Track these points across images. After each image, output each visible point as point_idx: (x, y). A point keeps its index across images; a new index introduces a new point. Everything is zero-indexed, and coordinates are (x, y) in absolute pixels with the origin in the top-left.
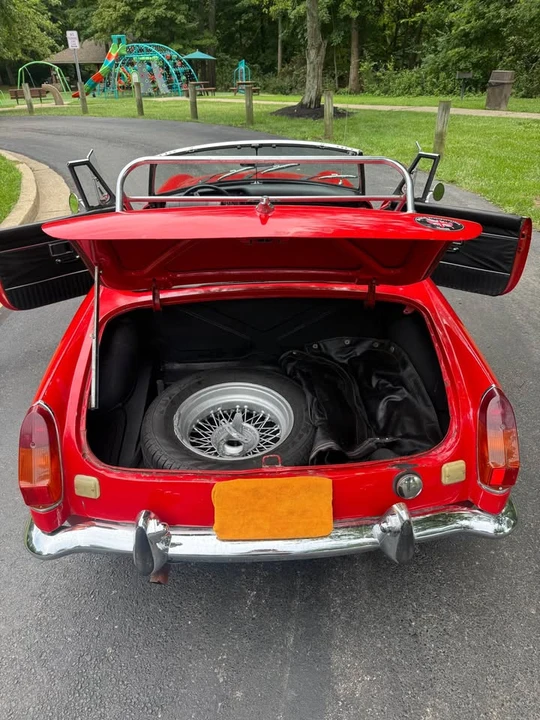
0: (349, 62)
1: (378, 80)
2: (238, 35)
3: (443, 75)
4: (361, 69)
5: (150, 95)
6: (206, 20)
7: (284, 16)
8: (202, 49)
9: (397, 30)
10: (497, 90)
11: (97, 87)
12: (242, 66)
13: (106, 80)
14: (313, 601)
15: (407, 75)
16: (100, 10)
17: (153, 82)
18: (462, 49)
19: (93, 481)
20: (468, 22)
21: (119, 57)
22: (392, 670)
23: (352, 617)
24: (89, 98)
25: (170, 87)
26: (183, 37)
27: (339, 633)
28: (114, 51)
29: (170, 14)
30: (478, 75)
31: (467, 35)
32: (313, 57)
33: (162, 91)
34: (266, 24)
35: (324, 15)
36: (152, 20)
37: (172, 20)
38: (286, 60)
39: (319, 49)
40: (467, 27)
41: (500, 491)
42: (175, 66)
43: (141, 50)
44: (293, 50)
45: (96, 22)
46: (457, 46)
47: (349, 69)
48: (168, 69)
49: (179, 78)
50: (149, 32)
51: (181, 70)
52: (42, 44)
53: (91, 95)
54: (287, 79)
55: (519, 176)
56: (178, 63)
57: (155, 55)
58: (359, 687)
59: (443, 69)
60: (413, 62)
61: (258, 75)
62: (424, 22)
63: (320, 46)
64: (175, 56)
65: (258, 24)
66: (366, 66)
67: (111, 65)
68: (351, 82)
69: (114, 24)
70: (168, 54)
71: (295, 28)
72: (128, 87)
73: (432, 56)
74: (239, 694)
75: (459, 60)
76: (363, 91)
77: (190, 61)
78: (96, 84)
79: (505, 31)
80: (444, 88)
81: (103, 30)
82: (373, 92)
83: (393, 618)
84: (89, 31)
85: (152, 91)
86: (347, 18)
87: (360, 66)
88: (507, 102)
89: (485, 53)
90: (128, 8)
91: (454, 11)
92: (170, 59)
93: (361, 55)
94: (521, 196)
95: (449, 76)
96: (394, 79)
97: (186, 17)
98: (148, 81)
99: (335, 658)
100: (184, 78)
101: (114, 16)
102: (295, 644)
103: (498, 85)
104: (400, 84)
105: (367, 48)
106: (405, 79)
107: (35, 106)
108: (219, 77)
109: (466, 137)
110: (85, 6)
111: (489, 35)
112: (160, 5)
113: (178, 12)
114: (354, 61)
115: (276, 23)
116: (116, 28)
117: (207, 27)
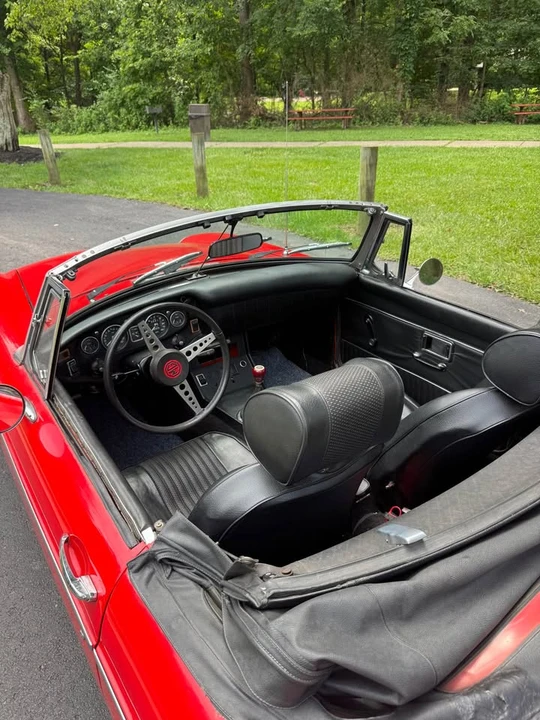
1: (54, 118)
3: (123, 111)
4: (31, 107)
10: (198, 122)
15: (85, 112)
18: (135, 85)
20: (135, 60)
31: (136, 72)
40: (137, 65)
46: (130, 83)
59: (123, 104)
66: (36, 104)
68: (22, 122)
73: (106, 92)
75: (135, 97)
80: (129, 123)
82: (51, 131)
87: (29, 105)
95: (129, 112)
96: (71, 117)
103: (198, 118)
104: (80, 121)
106: (84, 116)
114: (18, 99)
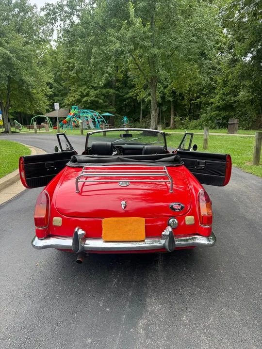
0: (170, 118)
1: (182, 124)
2: (124, 108)
3: (210, 122)
4: (175, 120)
5: (86, 129)
6: (111, 102)
7: (143, 101)
8: (109, 112)
9: (191, 106)
10: (232, 126)
11: (64, 126)
12: (125, 119)
13: (68, 123)
14: (140, 283)
15: (195, 122)
16: (68, 97)
17: (88, 124)
18: (217, 112)
19: (60, 219)
20: (219, 102)
21: (75, 114)
22: (171, 304)
23: (156, 288)
24: (61, 129)
25: (95, 126)
26: (101, 108)
27: (150, 292)
28: (72, 112)
29: (96, 99)
30: (225, 121)
31: (219, 107)
32: (154, 113)
33: (91, 128)
34: (136, 104)
35: (159, 100)
36: (89, 101)
37: (97, 102)
38: (144, 117)
39: (156, 110)
40: (219, 104)
41: (207, 227)
42: (97, 118)
43: (84, 112)
44: (146, 113)
45: (66, 102)
46: (215, 111)
47: (170, 120)
48: (94, 119)
49: (99, 123)
50: (88, 106)
51: (100, 120)
52: (43, 108)
53: (61, 128)
54: (144, 124)
55: (240, 154)
56: (99, 118)
57: (89, 114)
58: (157, 308)
59: (210, 119)
60: (197, 117)
61: (132, 122)
62: (201, 102)
63: (156, 109)
64: (97, 115)
65: (133, 104)
66: (177, 119)
67: (71, 117)
68: (171, 125)
69: (73, 103)
70: (95, 114)
71: (148, 105)
72: (77, 126)
73: (205, 115)
74: (108, 309)
75: (216, 116)
76: (176, 128)
77: (104, 116)
78: (64, 124)
79: (235, 105)
80: (211, 127)
81: (69, 105)
82: (180, 129)
83: (173, 289)
84: (63, 105)
85: (87, 128)
86: (169, 101)
87: (174, 119)
88: (237, 131)
89: (227, 113)
90: (79, 97)
91: (213, 98)
92: (96, 116)
93: (175, 115)
94: (240, 161)
95: (213, 122)
96: (189, 124)
97: (103, 100)
98: (86, 124)
99: (148, 300)
100: (101, 123)
101: (74, 100)
102: (132, 295)
103: (232, 124)
104: (192, 126)
105: (178, 112)
106: (194, 123)
107: (38, 132)
108: (115, 123)
109: (219, 142)
110: (62, 96)
111: (228, 107)
112: (93, 96)
113: (100, 99)
114: (172, 117)
115: (140, 103)
116: (74, 104)
117: (111, 105)
